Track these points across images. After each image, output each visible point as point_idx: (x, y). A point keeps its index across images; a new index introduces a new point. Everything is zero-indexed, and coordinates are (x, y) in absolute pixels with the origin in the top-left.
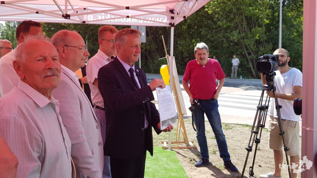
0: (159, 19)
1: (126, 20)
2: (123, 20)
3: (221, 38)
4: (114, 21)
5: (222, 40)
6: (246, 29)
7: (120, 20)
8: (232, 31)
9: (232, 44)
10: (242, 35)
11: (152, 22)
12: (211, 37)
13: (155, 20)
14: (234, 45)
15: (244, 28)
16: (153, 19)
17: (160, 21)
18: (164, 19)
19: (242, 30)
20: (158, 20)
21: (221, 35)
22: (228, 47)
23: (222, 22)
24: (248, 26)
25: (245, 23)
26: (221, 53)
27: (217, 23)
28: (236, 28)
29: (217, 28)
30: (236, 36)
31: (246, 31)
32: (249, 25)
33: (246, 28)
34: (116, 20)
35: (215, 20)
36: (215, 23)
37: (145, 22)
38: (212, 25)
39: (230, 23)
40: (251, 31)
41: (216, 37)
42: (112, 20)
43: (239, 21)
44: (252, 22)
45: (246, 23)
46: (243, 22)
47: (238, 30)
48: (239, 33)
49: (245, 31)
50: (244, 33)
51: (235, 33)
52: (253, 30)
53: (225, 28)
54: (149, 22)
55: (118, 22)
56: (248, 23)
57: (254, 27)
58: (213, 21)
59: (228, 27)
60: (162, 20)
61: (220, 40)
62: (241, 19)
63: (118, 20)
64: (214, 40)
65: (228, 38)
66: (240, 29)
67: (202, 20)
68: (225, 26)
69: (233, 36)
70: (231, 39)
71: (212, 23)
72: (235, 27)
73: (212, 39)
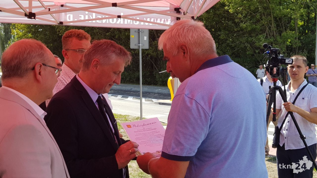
0: (161, 20)
1: (117, 21)
2: (113, 21)
3: (244, 44)
4: (101, 22)
5: (245, 46)
6: (275, 33)
7: (109, 21)
8: (257, 35)
9: (257, 51)
10: (270, 39)
11: (151, 24)
12: (232, 42)
13: (156, 22)
14: (260, 53)
15: (272, 32)
16: (152, 20)
17: (162, 22)
18: (167, 21)
19: (270, 34)
20: (158, 21)
21: (243, 40)
22: (253, 55)
23: (245, 23)
24: (277, 29)
25: (273, 25)
26: (243, 61)
27: (239, 25)
28: (263, 31)
29: (239, 31)
30: (263, 41)
31: (275, 34)
32: (279, 28)
33: (274, 31)
34: (104, 21)
35: (236, 20)
36: (237, 25)
37: (142, 23)
38: (232, 28)
39: (256, 25)
40: (280, 35)
41: (237, 42)
42: (98, 21)
43: (266, 23)
44: (282, 25)
45: (275, 26)
46: (271, 24)
47: (265, 34)
48: (267, 37)
49: (273, 36)
50: (272, 37)
51: (262, 38)
52: (284, 34)
53: (249, 31)
54: (147, 24)
55: (105, 23)
56: (278, 26)
57: (284, 30)
58: (234, 22)
59: (253, 30)
60: (164, 21)
61: (242, 46)
62: (269, 21)
63: (107, 20)
64: (235, 46)
65: (252, 44)
66: (268, 32)
67: (221, 21)
68: (249, 29)
69: (260, 40)
70: (257, 44)
71: (233, 25)
72: (261, 30)
73: (233, 44)
